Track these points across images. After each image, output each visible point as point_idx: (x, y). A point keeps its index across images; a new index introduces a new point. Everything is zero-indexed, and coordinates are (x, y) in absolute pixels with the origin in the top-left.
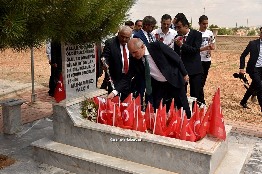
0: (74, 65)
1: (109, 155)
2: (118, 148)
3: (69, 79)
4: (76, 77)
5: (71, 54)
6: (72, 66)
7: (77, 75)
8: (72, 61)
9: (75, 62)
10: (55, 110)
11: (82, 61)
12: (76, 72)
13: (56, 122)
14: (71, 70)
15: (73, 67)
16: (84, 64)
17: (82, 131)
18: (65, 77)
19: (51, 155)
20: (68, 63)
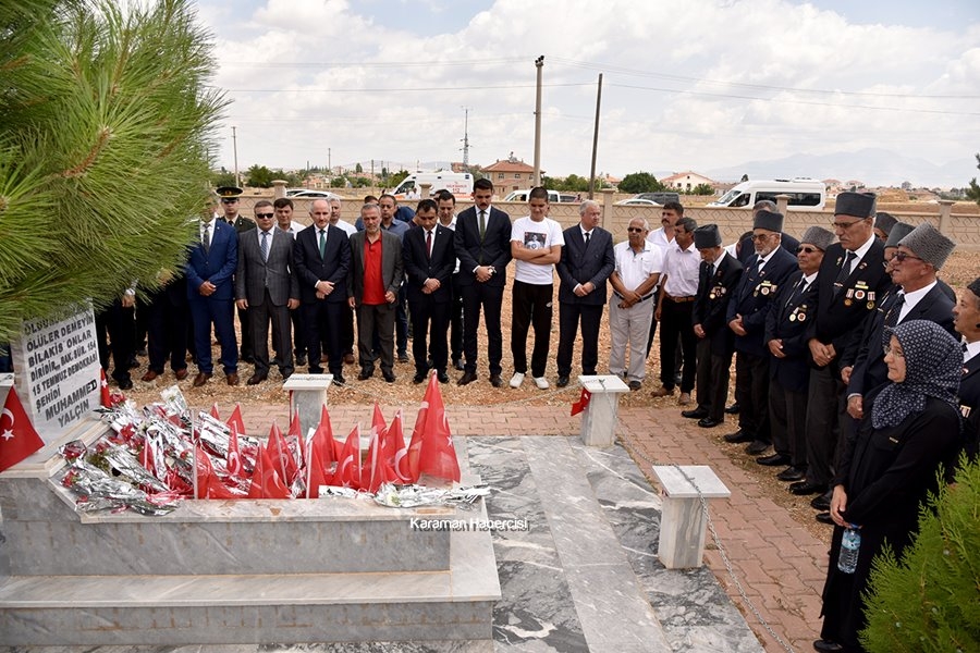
0: (46, 355)
1: (199, 574)
2: (225, 551)
3: (39, 397)
4: (54, 387)
5: (35, 327)
6: (41, 361)
7: (57, 381)
8: (41, 345)
9: (46, 347)
10: (9, 490)
11: (63, 340)
12: (53, 373)
13: (16, 523)
14: (40, 372)
15: (46, 362)
16: (69, 347)
17: (109, 531)
18: (28, 395)
19: (16, 618)
20: (32, 354)
